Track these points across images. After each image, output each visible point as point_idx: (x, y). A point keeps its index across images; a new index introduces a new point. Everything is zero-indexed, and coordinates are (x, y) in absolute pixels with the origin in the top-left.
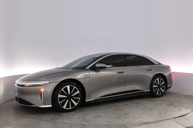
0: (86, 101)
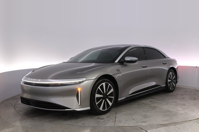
0: (119, 99)
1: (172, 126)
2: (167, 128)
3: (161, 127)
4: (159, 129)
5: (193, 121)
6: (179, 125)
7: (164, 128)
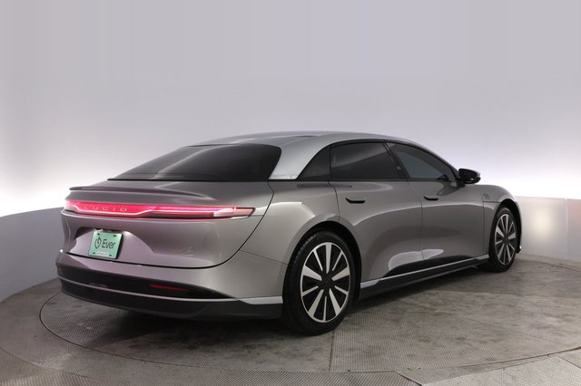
1: (495, 372)
2: (479, 376)
3: (462, 374)
4: (457, 379)
5: (556, 357)
6: (514, 368)
7: (472, 375)
